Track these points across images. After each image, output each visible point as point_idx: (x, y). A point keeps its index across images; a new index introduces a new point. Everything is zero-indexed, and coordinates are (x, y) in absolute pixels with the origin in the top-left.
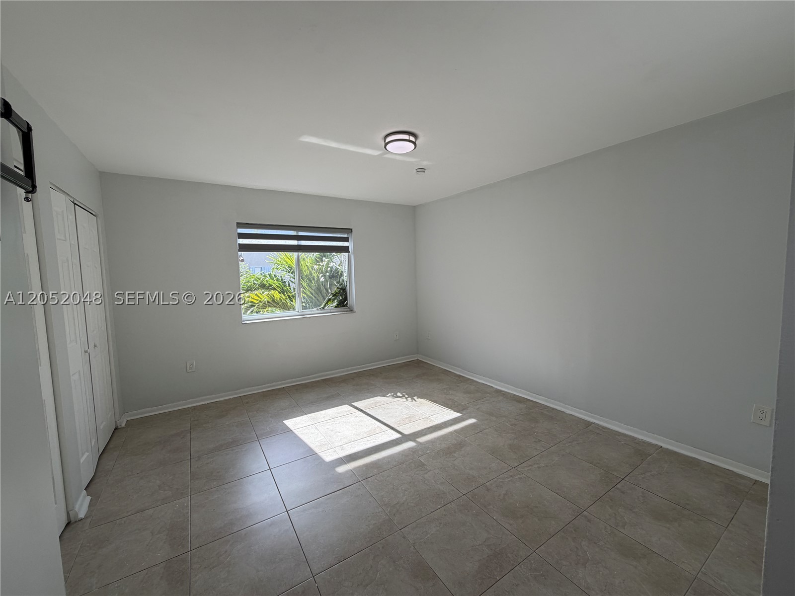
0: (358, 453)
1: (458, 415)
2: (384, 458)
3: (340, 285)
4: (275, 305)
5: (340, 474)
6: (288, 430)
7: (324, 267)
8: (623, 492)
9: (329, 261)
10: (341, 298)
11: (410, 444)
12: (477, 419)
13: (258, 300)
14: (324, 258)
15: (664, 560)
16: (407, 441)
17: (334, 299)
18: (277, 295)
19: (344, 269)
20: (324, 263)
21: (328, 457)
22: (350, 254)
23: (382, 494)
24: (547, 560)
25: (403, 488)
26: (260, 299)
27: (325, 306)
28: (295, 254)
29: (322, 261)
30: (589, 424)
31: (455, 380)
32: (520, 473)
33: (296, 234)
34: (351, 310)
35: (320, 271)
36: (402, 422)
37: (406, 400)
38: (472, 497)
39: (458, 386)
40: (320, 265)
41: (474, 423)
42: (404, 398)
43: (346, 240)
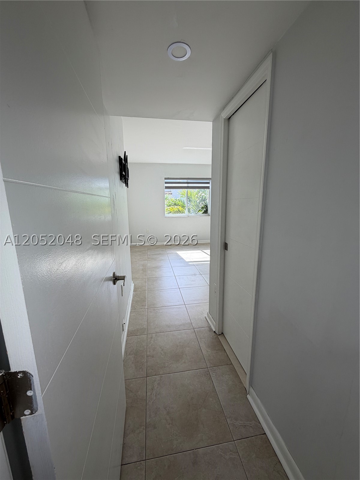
0: (197, 261)
3: (205, 204)
5: (190, 264)
6: (177, 253)
10: (205, 210)
14: (200, 192)
17: (202, 210)
18: (181, 208)
19: (207, 196)
21: (187, 260)
22: (210, 189)
26: (173, 210)
27: (197, 213)
28: (186, 190)
33: (187, 181)
34: (209, 215)
35: (197, 197)
40: (198, 194)
43: (208, 183)
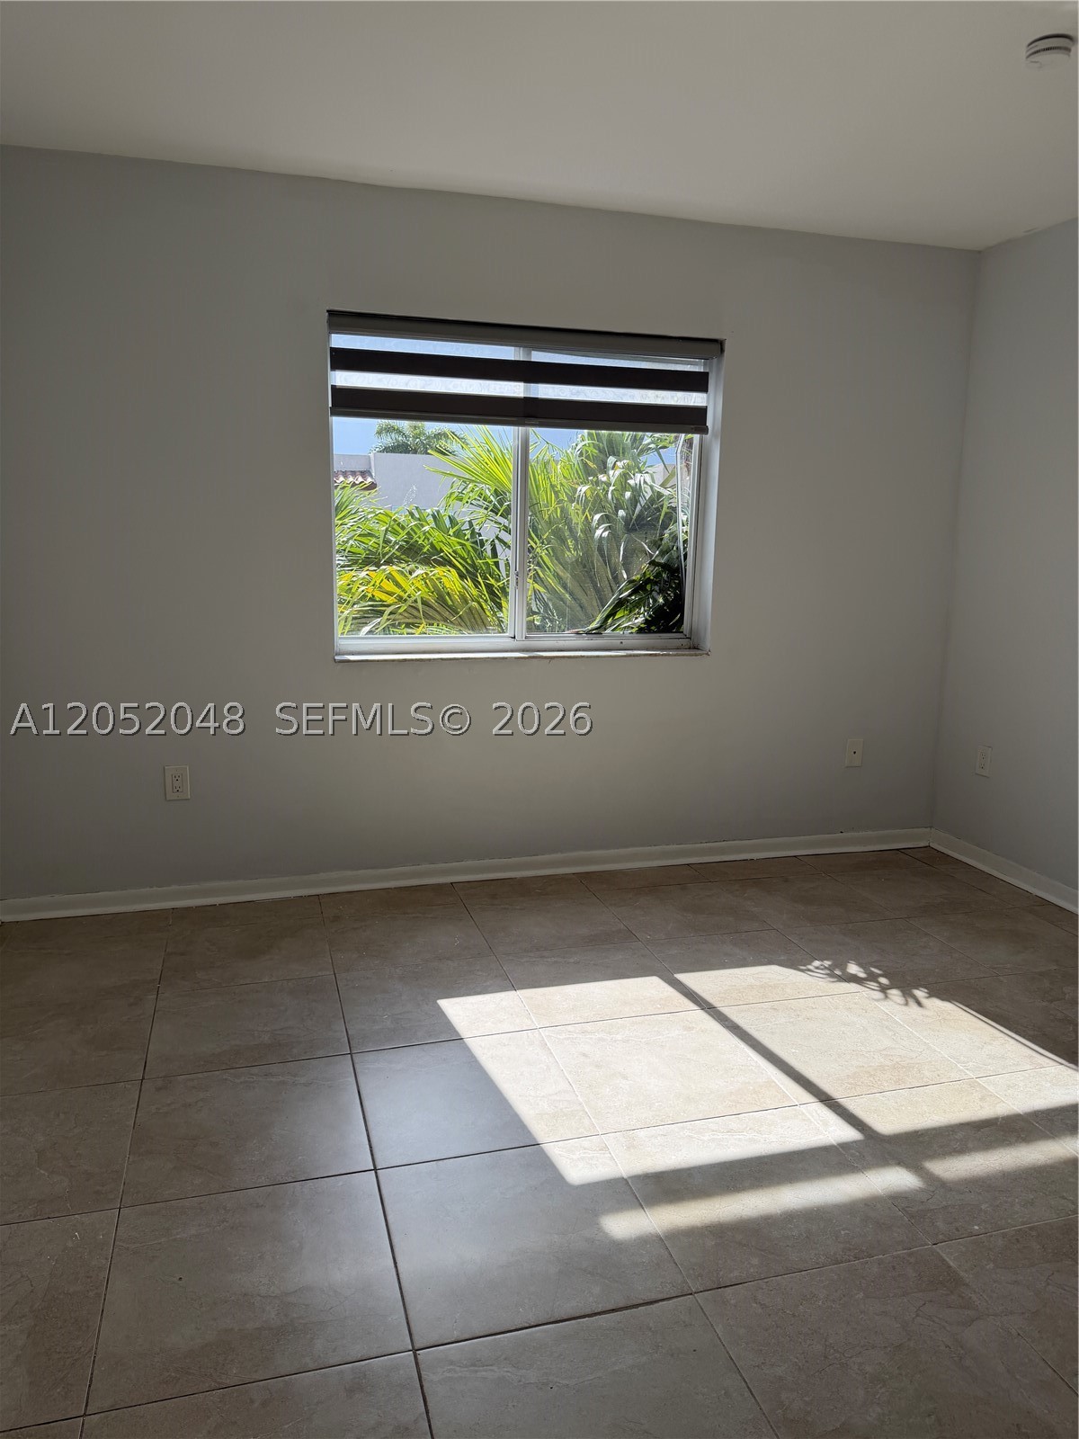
0: (689, 1171)
3: (662, 554)
4: (447, 614)
6: (454, 1036)
7: (612, 488)
9: (628, 467)
10: (661, 600)
11: (897, 1179)
13: (391, 594)
14: (611, 460)
17: (637, 605)
18: (450, 580)
19: (682, 495)
20: (614, 475)
21: (579, 1165)
22: (707, 437)
23: (778, 1370)
26: (398, 591)
27: (603, 626)
28: (514, 433)
29: (604, 468)
33: (524, 359)
34: (694, 646)
37: (881, 996)
40: (597, 483)
42: (873, 985)
43: (697, 382)
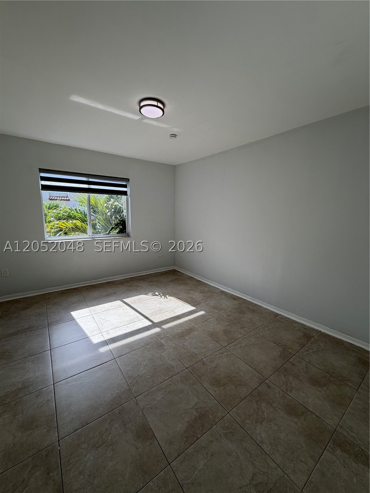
0: (118, 336)
1: (194, 308)
2: (136, 341)
3: (121, 218)
4: (78, 230)
5: (102, 353)
6: (73, 319)
7: (110, 205)
8: (293, 365)
9: (114, 201)
10: (121, 227)
11: (157, 330)
12: (205, 312)
13: (65, 227)
14: (112, 199)
15: (315, 417)
16: (155, 327)
17: (117, 228)
18: (79, 223)
19: (124, 207)
20: (111, 203)
21: (96, 339)
22: (128, 196)
23: (129, 369)
24: (236, 420)
25: (145, 364)
26: (66, 226)
27: (109, 233)
28: (86, 195)
29: (110, 201)
30: (277, 315)
31: (196, 284)
32: (227, 351)
33: (87, 180)
34: (129, 236)
35: (107, 207)
36: (154, 313)
37: (160, 297)
38: (192, 370)
39: (197, 288)
40: (108, 204)
41: (203, 314)
42: (160, 296)
43: (125, 186)
